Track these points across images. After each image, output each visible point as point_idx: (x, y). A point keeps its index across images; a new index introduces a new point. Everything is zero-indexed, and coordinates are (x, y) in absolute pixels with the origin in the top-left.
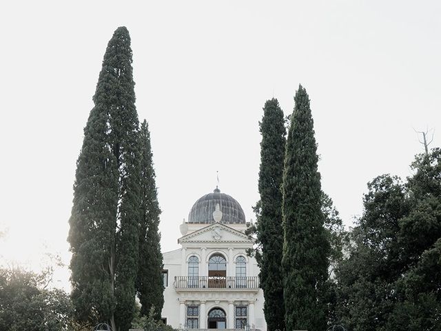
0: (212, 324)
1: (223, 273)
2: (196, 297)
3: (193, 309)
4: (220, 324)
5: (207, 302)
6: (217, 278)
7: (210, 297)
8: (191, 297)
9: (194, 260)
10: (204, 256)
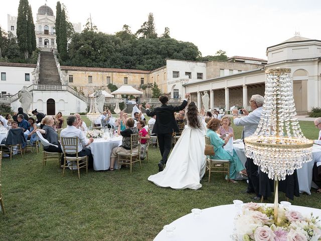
0: (45, 44)
1: (48, 31)
2: (41, 36)
3: (40, 39)
4: (47, 43)
5: (44, 38)
6: (46, 32)
7: (45, 36)
8: (39, 36)
9: (40, 26)
10: (43, 26)
